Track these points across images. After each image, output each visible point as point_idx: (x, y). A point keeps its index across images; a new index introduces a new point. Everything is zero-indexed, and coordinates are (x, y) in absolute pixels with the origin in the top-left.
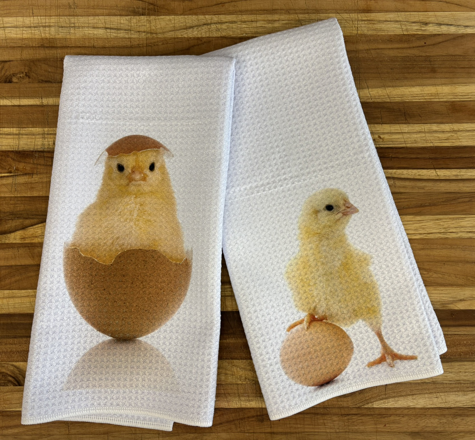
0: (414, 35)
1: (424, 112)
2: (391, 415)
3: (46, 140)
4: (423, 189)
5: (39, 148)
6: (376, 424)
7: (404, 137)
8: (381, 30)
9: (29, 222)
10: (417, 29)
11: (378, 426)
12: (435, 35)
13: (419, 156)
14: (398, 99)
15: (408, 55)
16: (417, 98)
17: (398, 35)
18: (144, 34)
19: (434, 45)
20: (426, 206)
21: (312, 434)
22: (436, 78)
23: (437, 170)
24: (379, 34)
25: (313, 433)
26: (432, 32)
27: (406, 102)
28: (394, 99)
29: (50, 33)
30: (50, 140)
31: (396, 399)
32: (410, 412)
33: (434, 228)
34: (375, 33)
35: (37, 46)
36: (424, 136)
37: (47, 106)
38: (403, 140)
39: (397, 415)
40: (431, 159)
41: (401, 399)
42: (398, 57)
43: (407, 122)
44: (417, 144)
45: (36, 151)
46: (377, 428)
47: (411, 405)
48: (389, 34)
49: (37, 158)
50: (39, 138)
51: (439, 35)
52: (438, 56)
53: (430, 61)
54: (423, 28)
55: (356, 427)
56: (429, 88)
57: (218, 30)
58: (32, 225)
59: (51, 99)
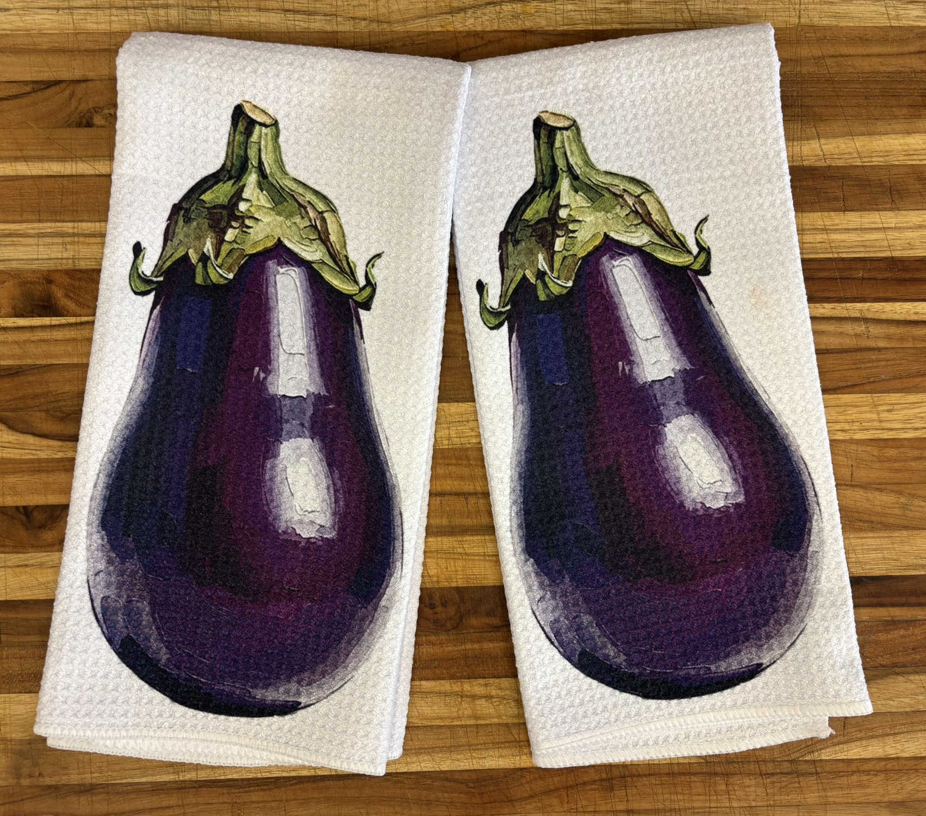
0: (910, 29)
2: (854, 772)
6: (825, 790)
7: (888, 237)
8: (846, 16)
10: (918, 16)
11: (830, 794)
13: (918, 275)
14: (877, 161)
15: (900, 69)
16: (916, 157)
17: (880, 28)
21: (706, 812)
24: (842, 24)
25: (707, 810)
27: (893, 165)
28: (869, 159)
29: (168, 21)
31: (864, 742)
32: (889, 766)
34: (835, 23)
38: (885, 243)
39: (864, 771)
41: (874, 742)
42: (878, 72)
43: (894, 206)
44: (913, 251)
46: (827, 797)
47: (893, 752)
48: (863, 25)
55: (787, 797)
57: (515, 15)
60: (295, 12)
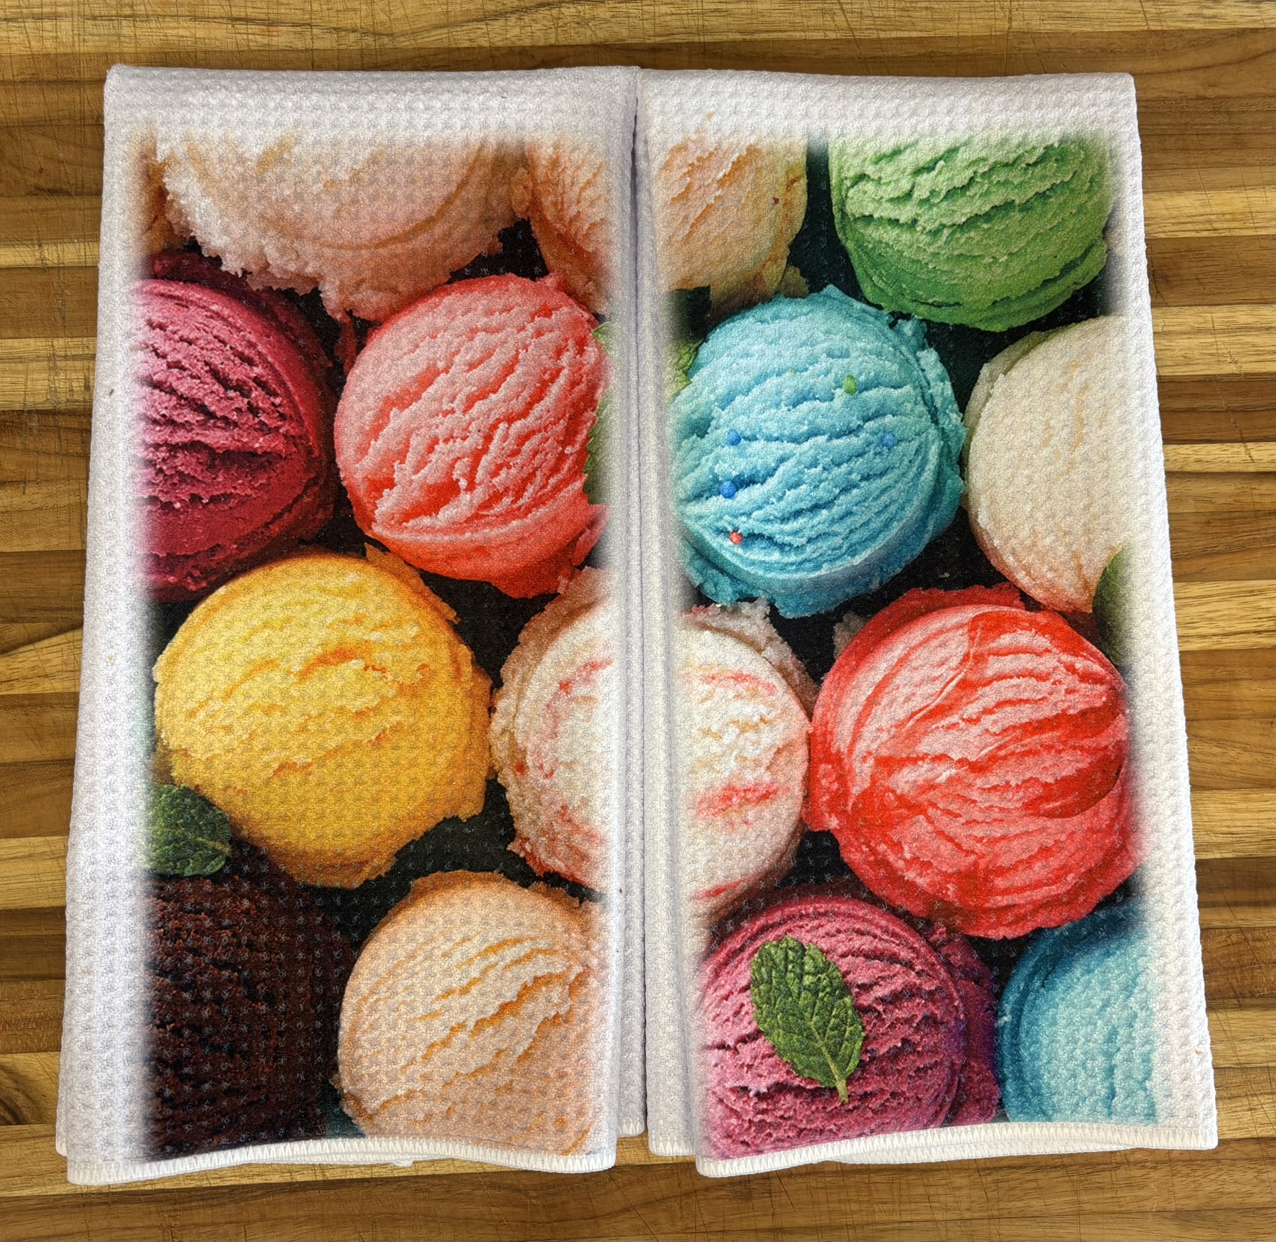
0: (1182, 32)
1: (1212, 268)
2: (1120, 1164)
3: (62, 376)
4: (1210, 502)
5: (40, 400)
6: (1076, 1192)
8: (1080, 17)
9: (22, 630)
10: (1190, 15)
12: (1242, 33)
13: (1198, 404)
15: (1165, 94)
16: (1190, 227)
17: (1133, 34)
18: (352, 37)
19: (1240, 62)
20: (1218, 553)
21: (893, 1229)
22: (1245, 165)
23: (1250, 445)
24: (1074, 30)
25: (896, 1225)
26: (1234, 23)
29: (57, 37)
30: (74, 376)
33: (1242, 617)
34: (1064, 28)
35: (18, 78)
36: (1212, 344)
37: (59, 268)
39: (1136, 1163)
40: (1233, 411)
43: (1159, 300)
44: (1191, 368)
45: (30, 412)
46: (1079, 1202)
48: (1106, 29)
49: (35, 432)
50: (40, 372)
51: (1255, 31)
52: (1252, 96)
53: (1227, 113)
54: (1207, 12)
55: (1020, 1204)
56: (1226, 195)
57: (582, 22)
58: (31, 641)
59: (71, 246)
60: (247, 20)
